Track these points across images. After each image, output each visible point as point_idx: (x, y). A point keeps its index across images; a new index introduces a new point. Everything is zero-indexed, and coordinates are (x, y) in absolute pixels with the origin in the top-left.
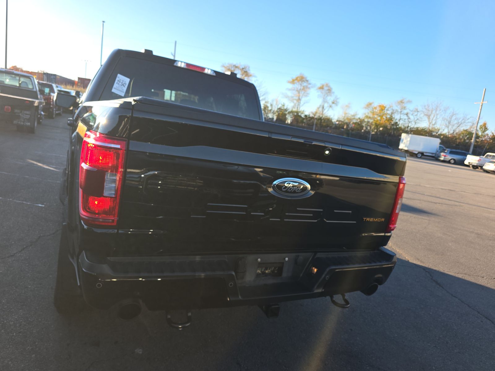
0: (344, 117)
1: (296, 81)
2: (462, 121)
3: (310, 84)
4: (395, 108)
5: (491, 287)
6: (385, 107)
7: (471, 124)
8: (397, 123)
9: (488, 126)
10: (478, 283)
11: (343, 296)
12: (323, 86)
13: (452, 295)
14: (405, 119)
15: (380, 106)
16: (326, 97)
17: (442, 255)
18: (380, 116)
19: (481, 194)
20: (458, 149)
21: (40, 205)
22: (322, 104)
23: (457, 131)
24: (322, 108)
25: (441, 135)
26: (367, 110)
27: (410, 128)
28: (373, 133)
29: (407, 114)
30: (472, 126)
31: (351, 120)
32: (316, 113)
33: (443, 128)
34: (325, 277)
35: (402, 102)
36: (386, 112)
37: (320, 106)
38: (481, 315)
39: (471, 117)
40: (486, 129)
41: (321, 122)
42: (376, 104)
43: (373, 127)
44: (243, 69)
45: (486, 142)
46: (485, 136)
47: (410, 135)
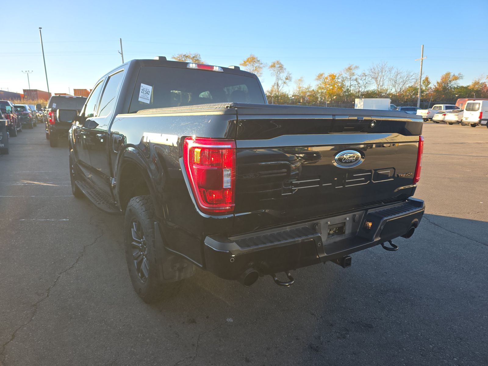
0: (299, 91)
1: (247, 63)
2: (406, 79)
3: (262, 64)
4: (344, 75)
5: (478, 220)
6: (335, 76)
7: (414, 80)
8: (348, 89)
9: (430, 80)
10: (467, 218)
11: (390, 242)
12: (274, 64)
13: (451, 232)
14: (355, 85)
15: (330, 76)
16: (279, 74)
17: (429, 201)
18: (332, 85)
19: (439, 143)
20: (407, 105)
21: (64, 220)
22: (276, 82)
23: (403, 88)
24: (277, 86)
25: (390, 94)
26: (319, 81)
27: (361, 93)
28: (328, 102)
29: (356, 80)
30: (416, 82)
31: (305, 93)
32: (272, 91)
33: (391, 88)
34: (380, 227)
35: (350, 69)
36: (336, 81)
37: (275, 84)
38: (479, 242)
39: (414, 74)
40: (429, 83)
41: (278, 99)
42: (326, 75)
43: (327, 97)
44: (194, 57)
45: (430, 95)
46: (428, 90)
47: (363, 99)
